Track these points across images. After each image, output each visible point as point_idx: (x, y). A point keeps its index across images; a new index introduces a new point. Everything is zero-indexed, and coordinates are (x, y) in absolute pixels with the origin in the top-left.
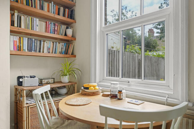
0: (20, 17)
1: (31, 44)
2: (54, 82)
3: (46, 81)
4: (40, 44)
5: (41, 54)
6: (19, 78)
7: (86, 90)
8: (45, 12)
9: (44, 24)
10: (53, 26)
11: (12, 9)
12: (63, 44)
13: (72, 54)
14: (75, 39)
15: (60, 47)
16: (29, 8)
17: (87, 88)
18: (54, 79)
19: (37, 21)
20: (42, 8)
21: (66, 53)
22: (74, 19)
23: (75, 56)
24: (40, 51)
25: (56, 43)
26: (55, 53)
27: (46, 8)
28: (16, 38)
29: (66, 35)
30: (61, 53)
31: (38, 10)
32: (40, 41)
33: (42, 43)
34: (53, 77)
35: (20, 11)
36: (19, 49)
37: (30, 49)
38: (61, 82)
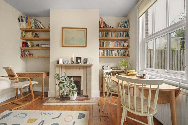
0: (103, 42)
1: (108, 52)
2: (117, 69)
3: (113, 68)
4: (111, 52)
5: (112, 56)
6: (103, 66)
7: (128, 73)
8: (114, 38)
9: (113, 43)
10: (117, 43)
11: (100, 40)
12: (123, 51)
13: (128, 55)
14: (129, 47)
15: (121, 52)
16: (107, 38)
17: (129, 72)
18: (117, 68)
19: (110, 42)
20: (112, 36)
21: (124, 55)
22: (129, 37)
23: (129, 57)
24: (111, 55)
25: (119, 50)
26: (118, 55)
27: (114, 36)
28: (102, 51)
29: (124, 46)
30: (121, 55)
31: (110, 38)
32: (111, 51)
33: (112, 51)
34: (117, 67)
35: (103, 40)
36: (103, 55)
37: (107, 55)
38: (120, 70)
